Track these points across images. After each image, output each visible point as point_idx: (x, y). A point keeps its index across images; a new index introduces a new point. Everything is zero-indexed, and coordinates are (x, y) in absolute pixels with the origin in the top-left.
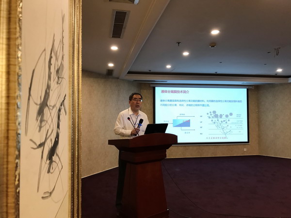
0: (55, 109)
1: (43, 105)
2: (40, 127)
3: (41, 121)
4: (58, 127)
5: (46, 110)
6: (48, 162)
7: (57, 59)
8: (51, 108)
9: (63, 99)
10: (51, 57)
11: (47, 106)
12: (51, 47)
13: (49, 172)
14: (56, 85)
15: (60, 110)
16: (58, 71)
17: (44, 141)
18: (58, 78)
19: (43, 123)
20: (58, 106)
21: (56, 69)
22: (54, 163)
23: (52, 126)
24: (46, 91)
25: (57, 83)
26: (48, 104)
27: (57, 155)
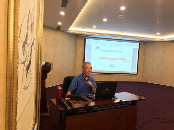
0: (30, 45)
1: (25, 43)
2: (24, 54)
3: (24, 51)
4: (31, 55)
5: (26, 45)
6: (26, 72)
7: (31, 19)
8: (28, 45)
9: (33, 41)
10: (29, 18)
11: (27, 43)
12: (29, 13)
13: (26, 77)
14: (31, 33)
15: (32, 47)
16: (31, 26)
17: (25, 61)
18: (32, 29)
19: (25, 52)
20: (31, 44)
21: (31, 24)
22: (28, 73)
23: (28, 54)
24: (26, 36)
25: (31, 32)
26: (27, 42)
27: (30, 70)
